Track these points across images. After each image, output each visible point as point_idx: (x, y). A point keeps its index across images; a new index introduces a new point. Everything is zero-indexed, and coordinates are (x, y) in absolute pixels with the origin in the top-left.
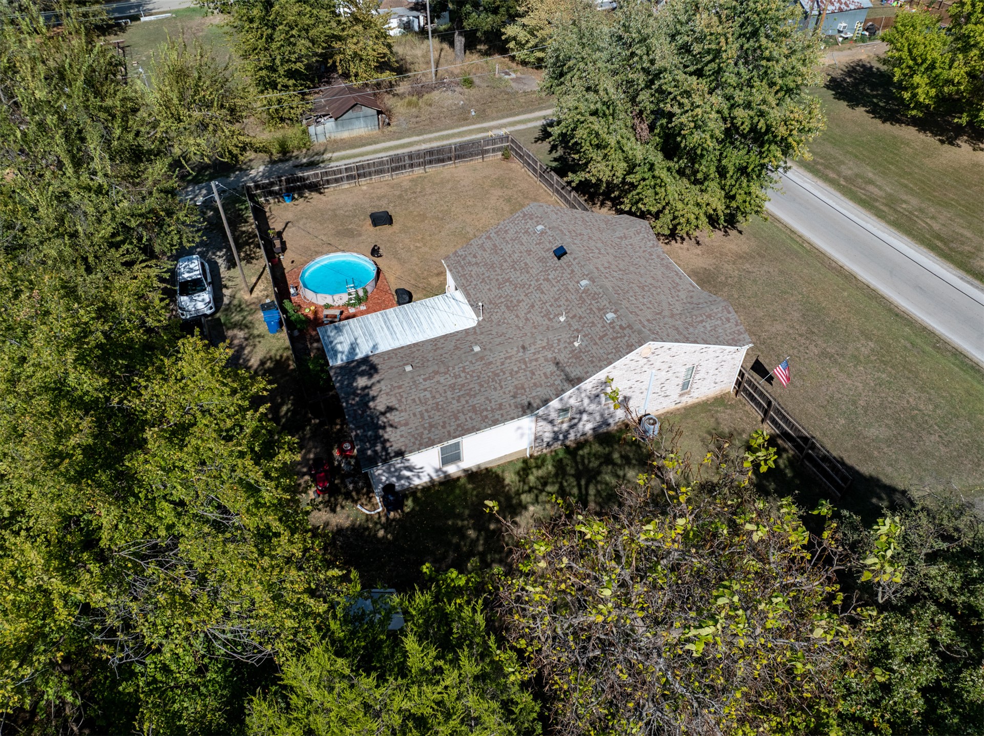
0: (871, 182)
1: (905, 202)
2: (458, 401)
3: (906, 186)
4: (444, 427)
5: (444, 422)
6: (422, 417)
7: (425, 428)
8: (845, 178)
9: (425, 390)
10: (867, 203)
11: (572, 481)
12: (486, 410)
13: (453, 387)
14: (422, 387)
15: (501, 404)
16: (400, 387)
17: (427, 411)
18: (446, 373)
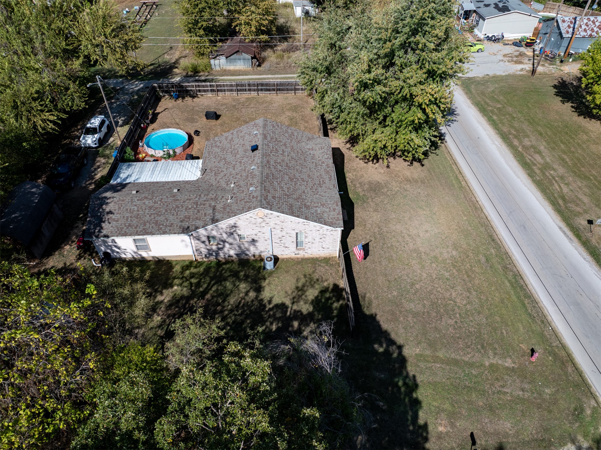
0: (539, 153)
1: (554, 170)
2: (150, 216)
3: (563, 160)
4: (136, 228)
5: (137, 225)
6: (127, 220)
7: (125, 226)
8: (523, 147)
9: (135, 205)
10: (527, 166)
11: (208, 279)
12: (163, 225)
13: (150, 208)
14: (135, 203)
15: (172, 224)
16: (123, 201)
17: (131, 217)
18: (150, 199)
